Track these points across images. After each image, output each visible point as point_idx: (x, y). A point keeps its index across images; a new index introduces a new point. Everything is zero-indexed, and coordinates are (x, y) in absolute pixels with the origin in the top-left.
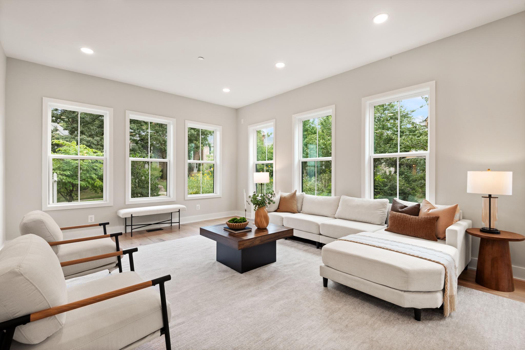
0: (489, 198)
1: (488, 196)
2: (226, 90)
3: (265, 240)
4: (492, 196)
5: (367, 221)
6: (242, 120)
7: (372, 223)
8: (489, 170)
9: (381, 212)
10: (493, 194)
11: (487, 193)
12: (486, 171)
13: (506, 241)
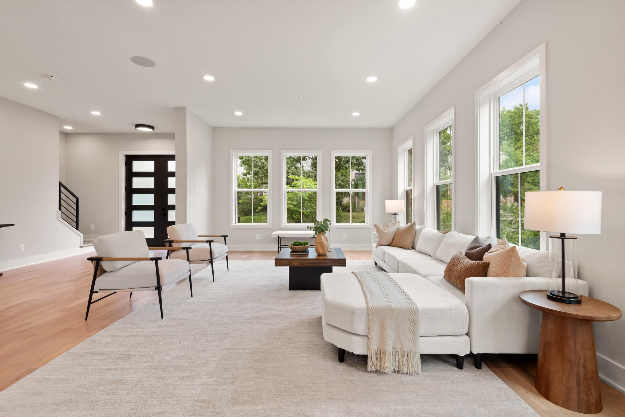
0: (561, 239)
1: (560, 235)
3: (306, 264)
4: (567, 236)
6: (395, 140)
8: (561, 189)
10: (568, 233)
11: (557, 231)
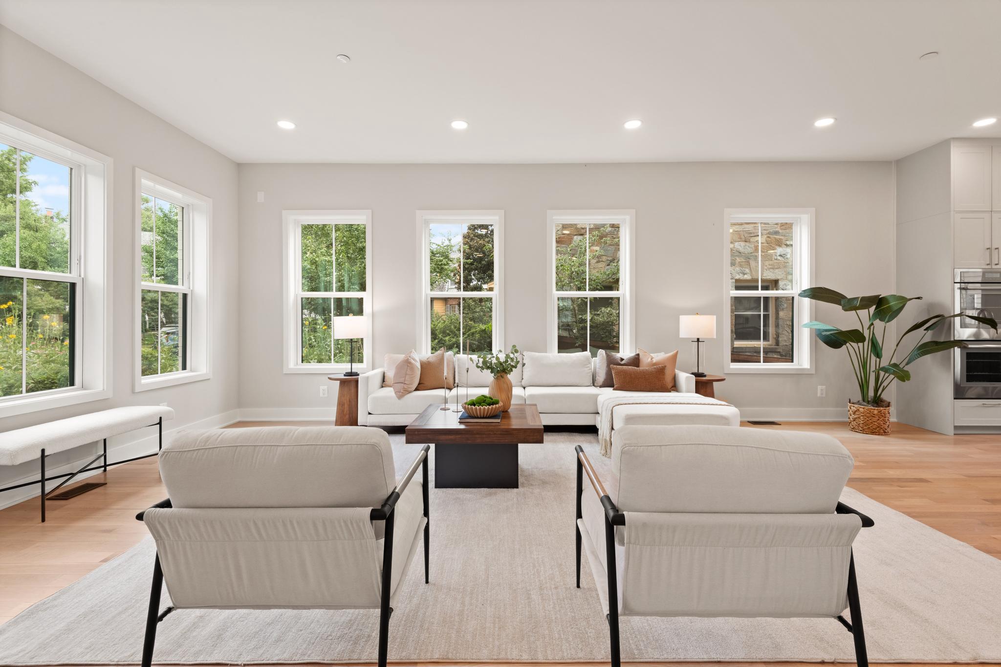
0: (697, 342)
2: (286, 125)
5: (574, 384)
6: (261, 197)
7: (579, 385)
8: (698, 314)
9: (588, 369)
10: (701, 337)
11: (695, 337)
12: (695, 315)
13: (711, 382)
